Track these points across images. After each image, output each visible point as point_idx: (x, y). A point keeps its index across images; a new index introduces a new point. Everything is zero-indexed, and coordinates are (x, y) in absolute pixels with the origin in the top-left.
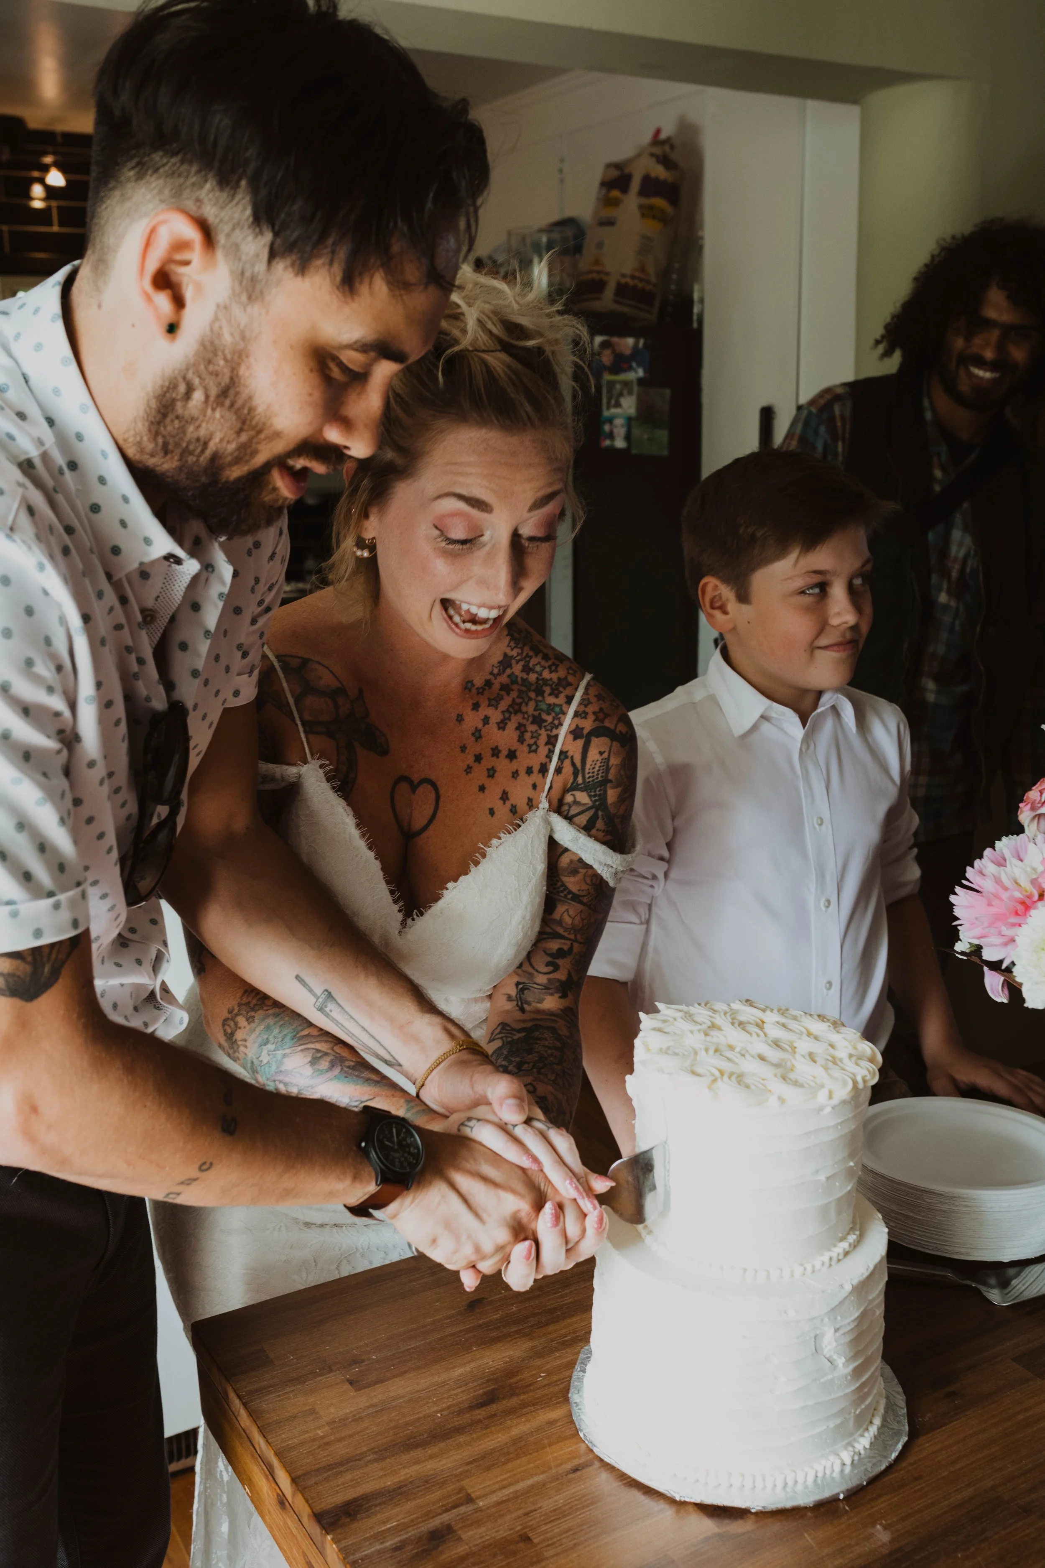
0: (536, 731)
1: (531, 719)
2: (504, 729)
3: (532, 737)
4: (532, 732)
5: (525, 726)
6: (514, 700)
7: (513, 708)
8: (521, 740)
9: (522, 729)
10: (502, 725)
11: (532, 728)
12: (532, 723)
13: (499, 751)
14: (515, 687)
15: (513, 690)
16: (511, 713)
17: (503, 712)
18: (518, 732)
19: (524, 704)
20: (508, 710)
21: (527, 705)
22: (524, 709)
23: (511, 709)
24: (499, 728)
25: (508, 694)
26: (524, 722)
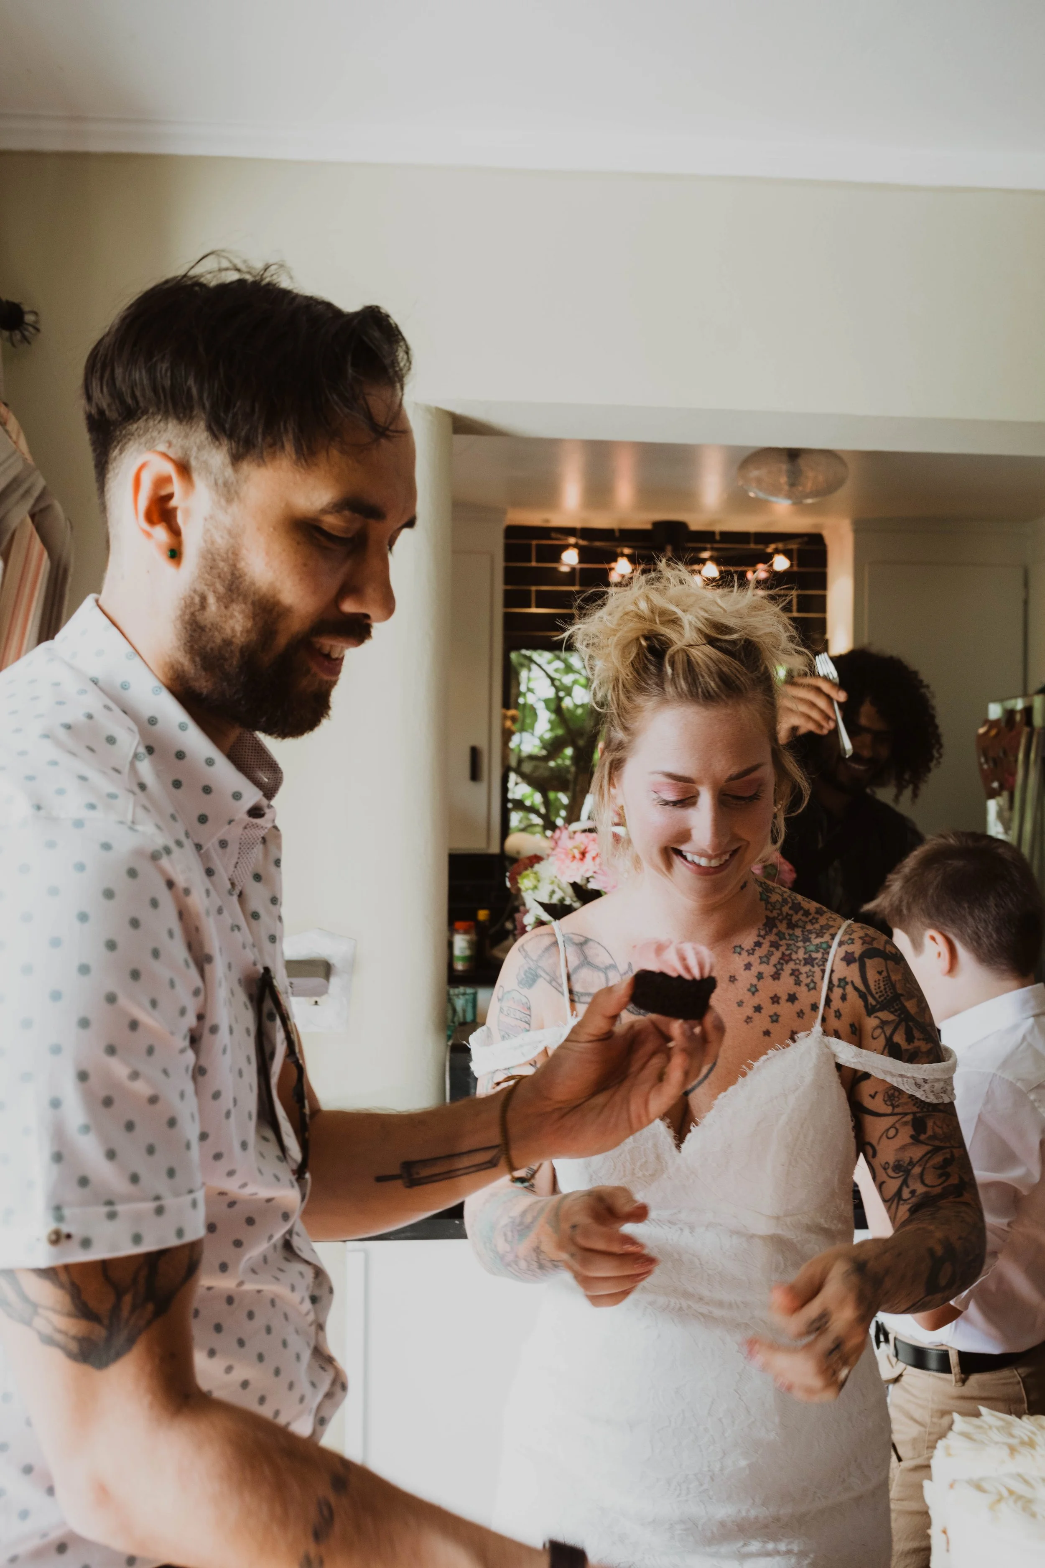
0: (810, 970)
1: (803, 962)
2: (778, 979)
3: (808, 977)
4: (806, 973)
5: (798, 970)
6: (783, 954)
7: (784, 960)
8: (798, 983)
9: (797, 973)
10: (776, 976)
11: (804, 969)
12: (805, 964)
13: (779, 998)
14: (783, 942)
15: (781, 946)
16: (782, 964)
17: (775, 966)
18: (793, 977)
19: (793, 953)
20: (779, 962)
21: (796, 953)
22: (794, 956)
23: (782, 961)
24: (774, 979)
25: (777, 949)
26: (797, 967)
